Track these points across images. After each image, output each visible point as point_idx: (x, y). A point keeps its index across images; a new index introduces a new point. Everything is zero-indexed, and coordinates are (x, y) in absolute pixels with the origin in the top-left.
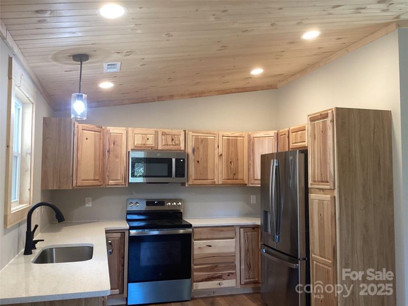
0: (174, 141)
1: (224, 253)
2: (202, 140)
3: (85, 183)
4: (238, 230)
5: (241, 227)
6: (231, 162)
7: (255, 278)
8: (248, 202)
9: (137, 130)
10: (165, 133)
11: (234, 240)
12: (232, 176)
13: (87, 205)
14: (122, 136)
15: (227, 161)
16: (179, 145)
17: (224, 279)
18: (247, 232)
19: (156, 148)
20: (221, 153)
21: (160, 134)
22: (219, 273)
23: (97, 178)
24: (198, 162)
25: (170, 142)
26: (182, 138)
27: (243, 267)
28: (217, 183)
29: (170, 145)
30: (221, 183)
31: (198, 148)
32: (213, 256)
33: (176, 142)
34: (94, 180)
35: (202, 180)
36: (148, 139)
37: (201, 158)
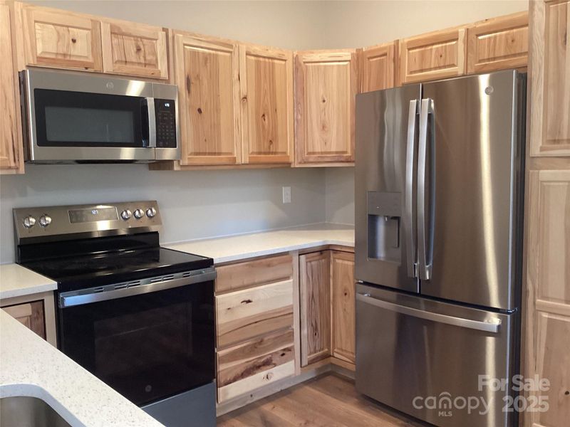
0: (142, 53)
1: (275, 312)
2: (206, 58)
4: (295, 258)
5: (302, 252)
6: (264, 115)
7: (323, 349)
8: (277, 200)
9: (41, 13)
10: (118, 28)
11: (291, 280)
12: (266, 144)
15: (257, 113)
16: (155, 65)
17: (275, 365)
18: (310, 262)
19: (97, 68)
20: (245, 94)
21: (105, 29)
22: (266, 355)
24: (200, 111)
25: (132, 57)
26: (160, 47)
27: (305, 332)
28: (238, 161)
29: (132, 63)
30: (247, 161)
31: (198, 76)
32: (256, 321)
33: (149, 58)
35: (210, 154)
36: (74, 41)
37: (206, 104)
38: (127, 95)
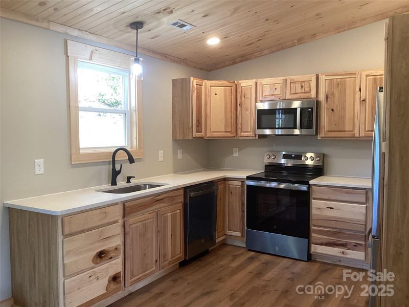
0: (303, 88)
2: (338, 84)
3: (216, 134)
9: (265, 81)
10: (293, 80)
11: (365, 206)
13: (234, 155)
14: (251, 88)
16: (310, 92)
17: (349, 249)
19: (284, 98)
20: (364, 98)
21: (288, 82)
22: (344, 241)
23: (229, 130)
24: (333, 110)
25: (299, 90)
26: (313, 84)
28: (357, 135)
29: (299, 93)
30: (363, 135)
31: (333, 93)
32: (336, 220)
33: (307, 89)
34: (226, 132)
35: (337, 131)
36: (276, 89)
37: (337, 106)
38: (292, 107)
